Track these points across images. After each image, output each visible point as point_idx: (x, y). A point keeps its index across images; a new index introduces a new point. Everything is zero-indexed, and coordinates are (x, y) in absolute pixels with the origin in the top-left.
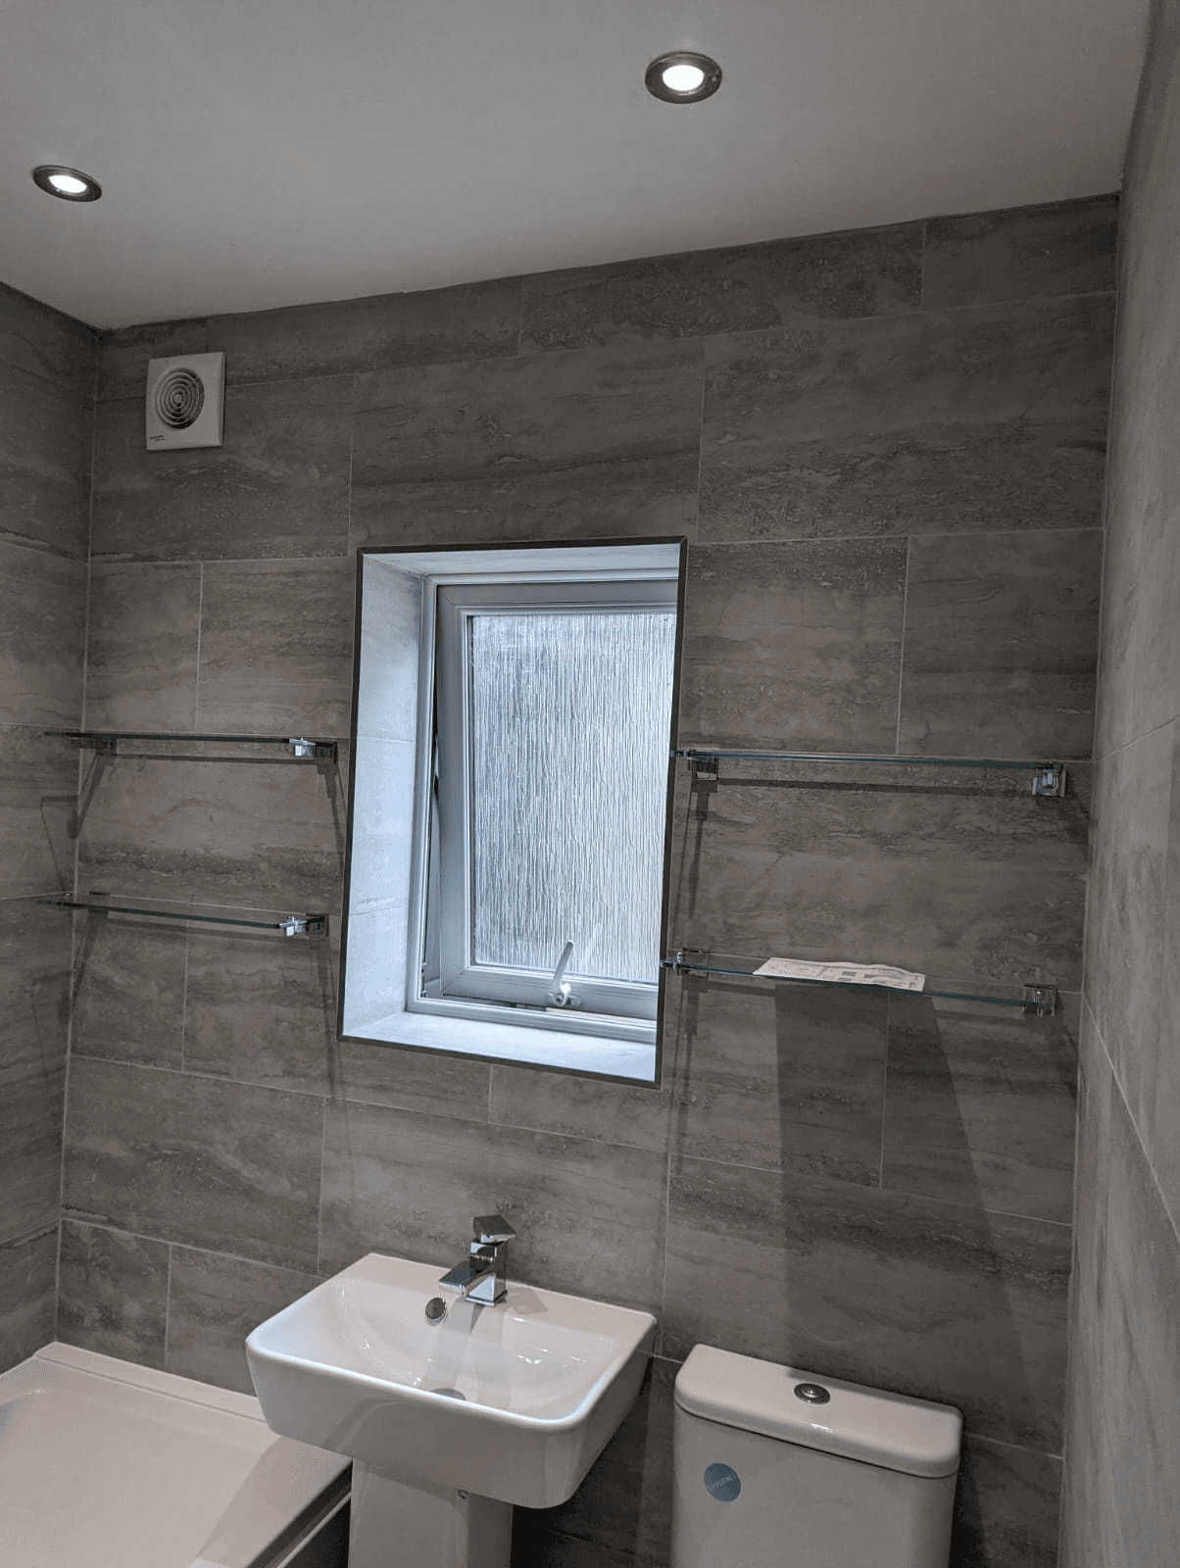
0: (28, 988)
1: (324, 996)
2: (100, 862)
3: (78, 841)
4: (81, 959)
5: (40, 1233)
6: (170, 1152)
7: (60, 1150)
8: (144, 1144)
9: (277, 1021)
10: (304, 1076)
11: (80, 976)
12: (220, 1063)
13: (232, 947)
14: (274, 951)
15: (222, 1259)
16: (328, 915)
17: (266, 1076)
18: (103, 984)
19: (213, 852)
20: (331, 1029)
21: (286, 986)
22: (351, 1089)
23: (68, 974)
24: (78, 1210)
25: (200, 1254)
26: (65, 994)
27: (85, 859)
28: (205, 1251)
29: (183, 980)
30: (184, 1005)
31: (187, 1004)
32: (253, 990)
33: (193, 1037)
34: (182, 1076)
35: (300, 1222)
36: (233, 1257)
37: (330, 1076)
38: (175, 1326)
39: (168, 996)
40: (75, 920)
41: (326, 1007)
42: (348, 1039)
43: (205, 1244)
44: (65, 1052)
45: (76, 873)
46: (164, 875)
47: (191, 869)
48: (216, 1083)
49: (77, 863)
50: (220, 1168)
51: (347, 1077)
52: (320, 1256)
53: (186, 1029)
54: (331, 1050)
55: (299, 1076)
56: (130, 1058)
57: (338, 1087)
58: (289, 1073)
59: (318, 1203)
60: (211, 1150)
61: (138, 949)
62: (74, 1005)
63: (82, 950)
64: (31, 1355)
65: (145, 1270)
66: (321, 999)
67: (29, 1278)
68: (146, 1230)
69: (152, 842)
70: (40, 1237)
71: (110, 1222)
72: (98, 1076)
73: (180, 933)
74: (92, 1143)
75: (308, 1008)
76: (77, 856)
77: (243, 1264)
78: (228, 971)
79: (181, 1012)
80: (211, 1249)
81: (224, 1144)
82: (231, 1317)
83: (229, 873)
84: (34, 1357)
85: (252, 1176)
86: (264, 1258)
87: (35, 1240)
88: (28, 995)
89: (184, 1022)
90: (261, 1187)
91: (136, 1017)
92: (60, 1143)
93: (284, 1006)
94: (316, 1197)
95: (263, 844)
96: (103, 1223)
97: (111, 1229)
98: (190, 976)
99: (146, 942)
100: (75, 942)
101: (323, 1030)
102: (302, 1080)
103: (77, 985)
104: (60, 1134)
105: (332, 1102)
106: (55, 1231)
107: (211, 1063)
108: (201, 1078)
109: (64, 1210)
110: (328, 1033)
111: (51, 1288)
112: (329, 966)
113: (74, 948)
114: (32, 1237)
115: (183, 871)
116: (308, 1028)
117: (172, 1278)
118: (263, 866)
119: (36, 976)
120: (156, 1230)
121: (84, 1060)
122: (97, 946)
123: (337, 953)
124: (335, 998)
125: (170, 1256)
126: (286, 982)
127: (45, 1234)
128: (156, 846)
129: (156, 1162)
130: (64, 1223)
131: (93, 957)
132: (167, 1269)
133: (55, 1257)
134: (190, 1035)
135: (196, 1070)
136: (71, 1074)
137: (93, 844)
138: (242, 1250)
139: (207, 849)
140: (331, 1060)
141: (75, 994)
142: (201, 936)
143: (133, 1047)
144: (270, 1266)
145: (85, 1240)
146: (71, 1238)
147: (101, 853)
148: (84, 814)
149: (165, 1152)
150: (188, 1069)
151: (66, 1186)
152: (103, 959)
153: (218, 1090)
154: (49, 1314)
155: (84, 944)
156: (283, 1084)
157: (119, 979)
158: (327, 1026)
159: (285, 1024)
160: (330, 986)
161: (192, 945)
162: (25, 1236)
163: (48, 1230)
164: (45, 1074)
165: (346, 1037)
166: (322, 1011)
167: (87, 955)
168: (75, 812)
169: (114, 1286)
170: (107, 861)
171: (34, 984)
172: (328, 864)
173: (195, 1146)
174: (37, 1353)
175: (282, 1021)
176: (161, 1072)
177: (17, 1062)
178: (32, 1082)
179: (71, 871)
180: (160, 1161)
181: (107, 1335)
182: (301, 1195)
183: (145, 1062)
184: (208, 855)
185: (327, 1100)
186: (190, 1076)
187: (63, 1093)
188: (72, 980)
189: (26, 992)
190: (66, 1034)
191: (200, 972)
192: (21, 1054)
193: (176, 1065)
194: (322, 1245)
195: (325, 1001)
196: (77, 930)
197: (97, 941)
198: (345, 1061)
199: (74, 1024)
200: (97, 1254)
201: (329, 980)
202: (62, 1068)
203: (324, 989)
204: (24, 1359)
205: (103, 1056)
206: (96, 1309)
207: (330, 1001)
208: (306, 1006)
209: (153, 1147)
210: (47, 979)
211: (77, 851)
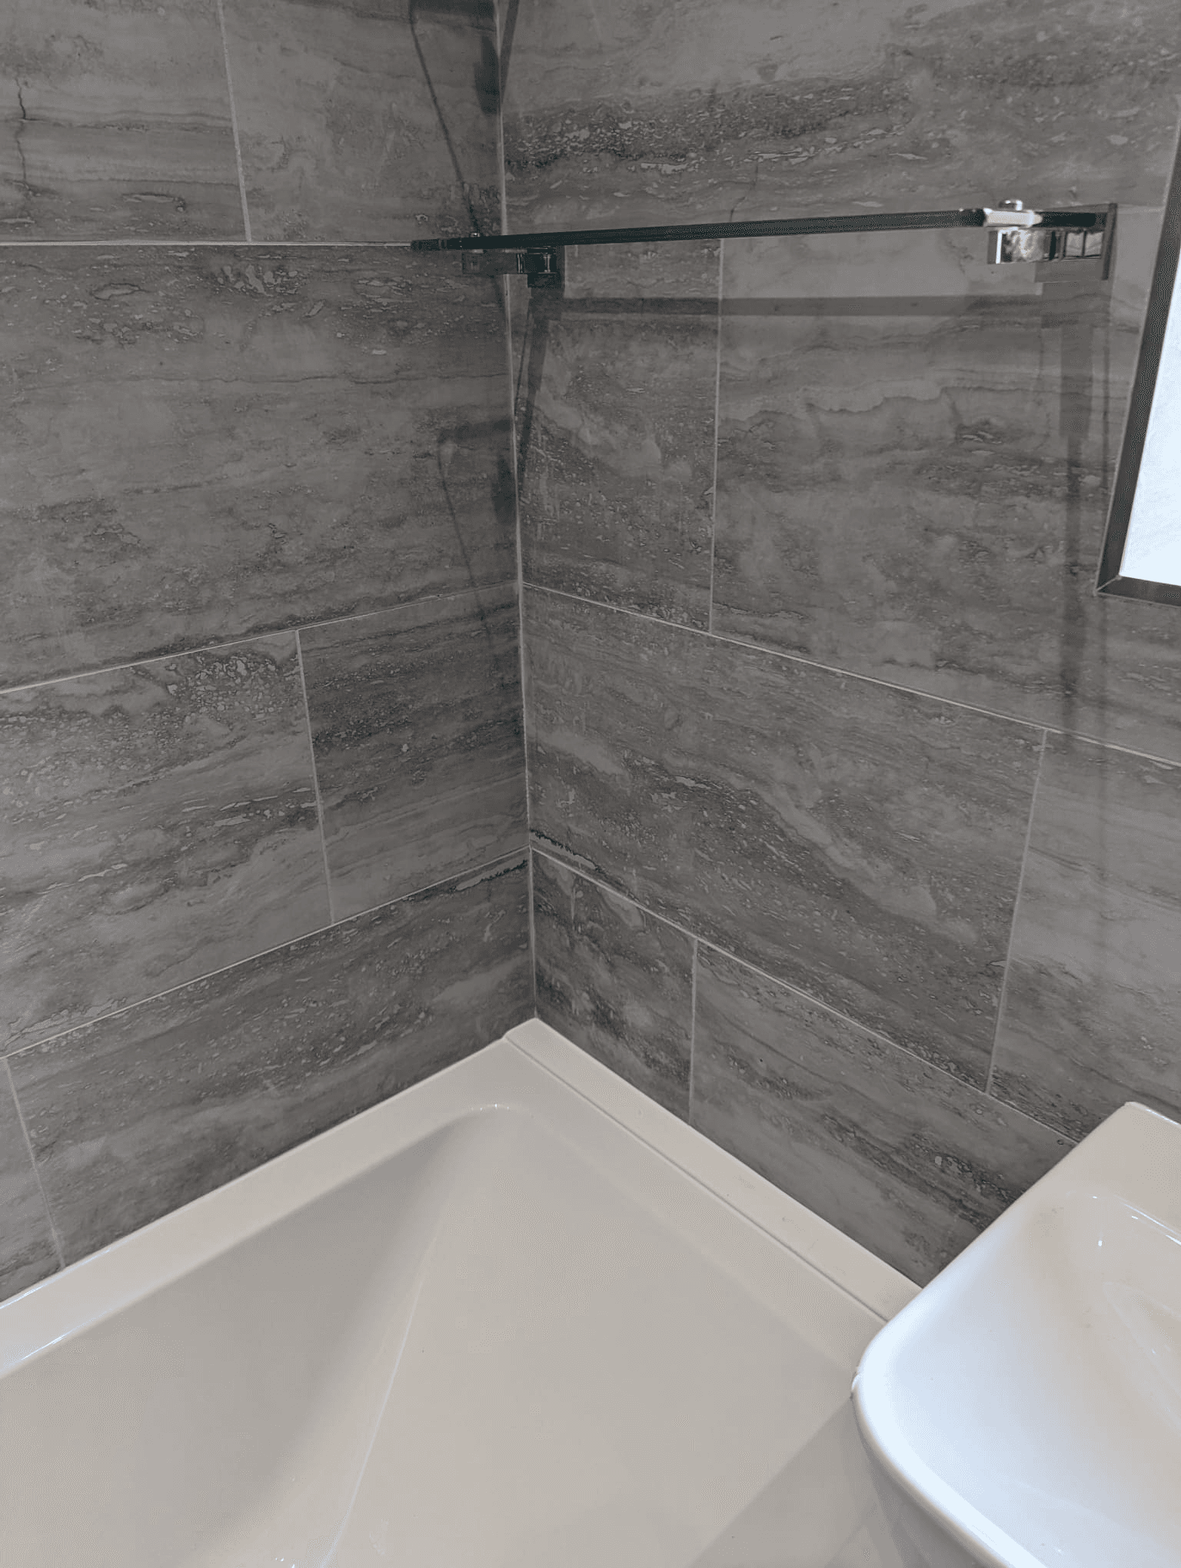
0: (432, 449)
1: (1073, 463)
2: (543, 164)
3: (501, 121)
4: (525, 392)
5: (500, 869)
6: (690, 783)
7: (520, 744)
8: (646, 761)
9: (929, 532)
10: (991, 672)
11: (526, 430)
12: (784, 624)
13: (821, 342)
14: (932, 343)
15: (788, 994)
16: (1114, 207)
17: (892, 661)
18: (564, 443)
19: (781, 74)
20: (1084, 559)
21: (959, 439)
22: (1124, 722)
23: (504, 425)
24: (554, 842)
25: (744, 971)
26: (503, 466)
27: (515, 163)
28: (753, 968)
29: (710, 433)
30: (713, 490)
31: (718, 487)
32: (869, 453)
33: (730, 561)
34: (712, 643)
35: (954, 981)
36: (805, 995)
37: (1067, 683)
38: (706, 1070)
39: (682, 468)
40: (509, 309)
41: (1074, 496)
42: (1136, 588)
43: (755, 957)
44: (513, 577)
45: (504, 200)
46: (668, 168)
47: (727, 137)
48: (777, 664)
49: (504, 177)
50: (783, 834)
51: (1115, 691)
52: (996, 1063)
53: (717, 543)
54: (1074, 615)
55: (974, 672)
56: (614, 597)
57: (1086, 715)
58: (950, 662)
59: (1003, 958)
60: (768, 798)
61: (619, 365)
62: (520, 488)
63: (525, 377)
64: (499, 1037)
65: (656, 966)
66: (1061, 474)
67: (487, 934)
68: (655, 904)
69: (641, 83)
70: (498, 875)
71: (598, 873)
72: (567, 626)
73: (704, 318)
74: (566, 741)
75: (1020, 500)
76: (502, 158)
77: (825, 1015)
78: (811, 407)
79: (706, 506)
80: (766, 970)
81: (792, 788)
82: (806, 1094)
83: (821, 126)
84: (504, 1039)
85: (848, 864)
86: (870, 1021)
87: (491, 879)
88: (431, 463)
89: (713, 527)
90: (868, 890)
91: (624, 514)
92: (519, 733)
93: (950, 492)
94: (999, 945)
95: (921, 8)
96: (588, 871)
97: (601, 885)
98: (726, 421)
99: (634, 347)
100: (514, 357)
101: (1057, 559)
102: (985, 682)
103: (523, 445)
104: (517, 720)
105: (1064, 746)
106: (523, 866)
107: (768, 621)
108: (748, 651)
109: (532, 836)
110: (1072, 569)
111: (524, 946)
112: (1097, 374)
113: (512, 373)
114: (486, 875)
115: (709, 149)
116: (1014, 553)
117: (698, 993)
118: (918, 81)
119: (444, 424)
120: (671, 909)
121: (544, 593)
122: (550, 365)
123: (1135, 331)
124: (1106, 468)
125: (694, 957)
126: (961, 428)
127: (507, 871)
128: (648, 91)
129: (665, 795)
130: (536, 857)
131: (543, 388)
132: (690, 976)
133: (525, 903)
134: (728, 558)
135: (736, 631)
136: (528, 617)
137: (528, 120)
138: (822, 990)
139: (767, 70)
140: (1073, 641)
141: (521, 470)
142: (752, 320)
143: (621, 576)
144: (882, 1039)
145: (568, 892)
146: (546, 884)
147: (543, 139)
148: (507, 51)
149: (680, 780)
150: (723, 628)
151: (535, 800)
152: (563, 391)
153: (780, 679)
154: (522, 982)
155: (527, 361)
156: (931, 686)
157: (590, 433)
158: (1072, 549)
159: (947, 542)
160: (1095, 436)
161: (730, 344)
162: (475, 874)
163: (511, 864)
164: (481, 615)
165: (1127, 580)
166: (1061, 508)
167: (533, 384)
168: (488, 46)
169: (610, 971)
170: (556, 157)
171: (441, 441)
172: (1137, 22)
173: (737, 782)
174: (509, 1033)
175: (940, 533)
176: (670, 629)
177: (425, 591)
178: (460, 628)
179: (492, 193)
180: (673, 795)
181: (605, 1038)
182: (962, 930)
183: (643, 607)
184: (769, 87)
185: (1051, 737)
186: (726, 645)
187: (516, 649)
188: (515, 438)
189: (427, 455)
190: (513, 544)
191: (746, 410)
192: (433, 576)
193: (699, 618)
194: (1001, 1041)
195: (1073, 481)
196: (515, 333)
197: (548, 352)
198: (1117, 646)
199: (524, 525)
200: (584, 918)
201: (1096, 417)
202: (512, 605)
203: (1074, 447)
204: (490, 1042)
205: (574, 590)
206: (585, 995)
207: (1091, 480)
208: (1014, 492)
209: (660, 767)
210: (463, 433)
211: (501, 145)
